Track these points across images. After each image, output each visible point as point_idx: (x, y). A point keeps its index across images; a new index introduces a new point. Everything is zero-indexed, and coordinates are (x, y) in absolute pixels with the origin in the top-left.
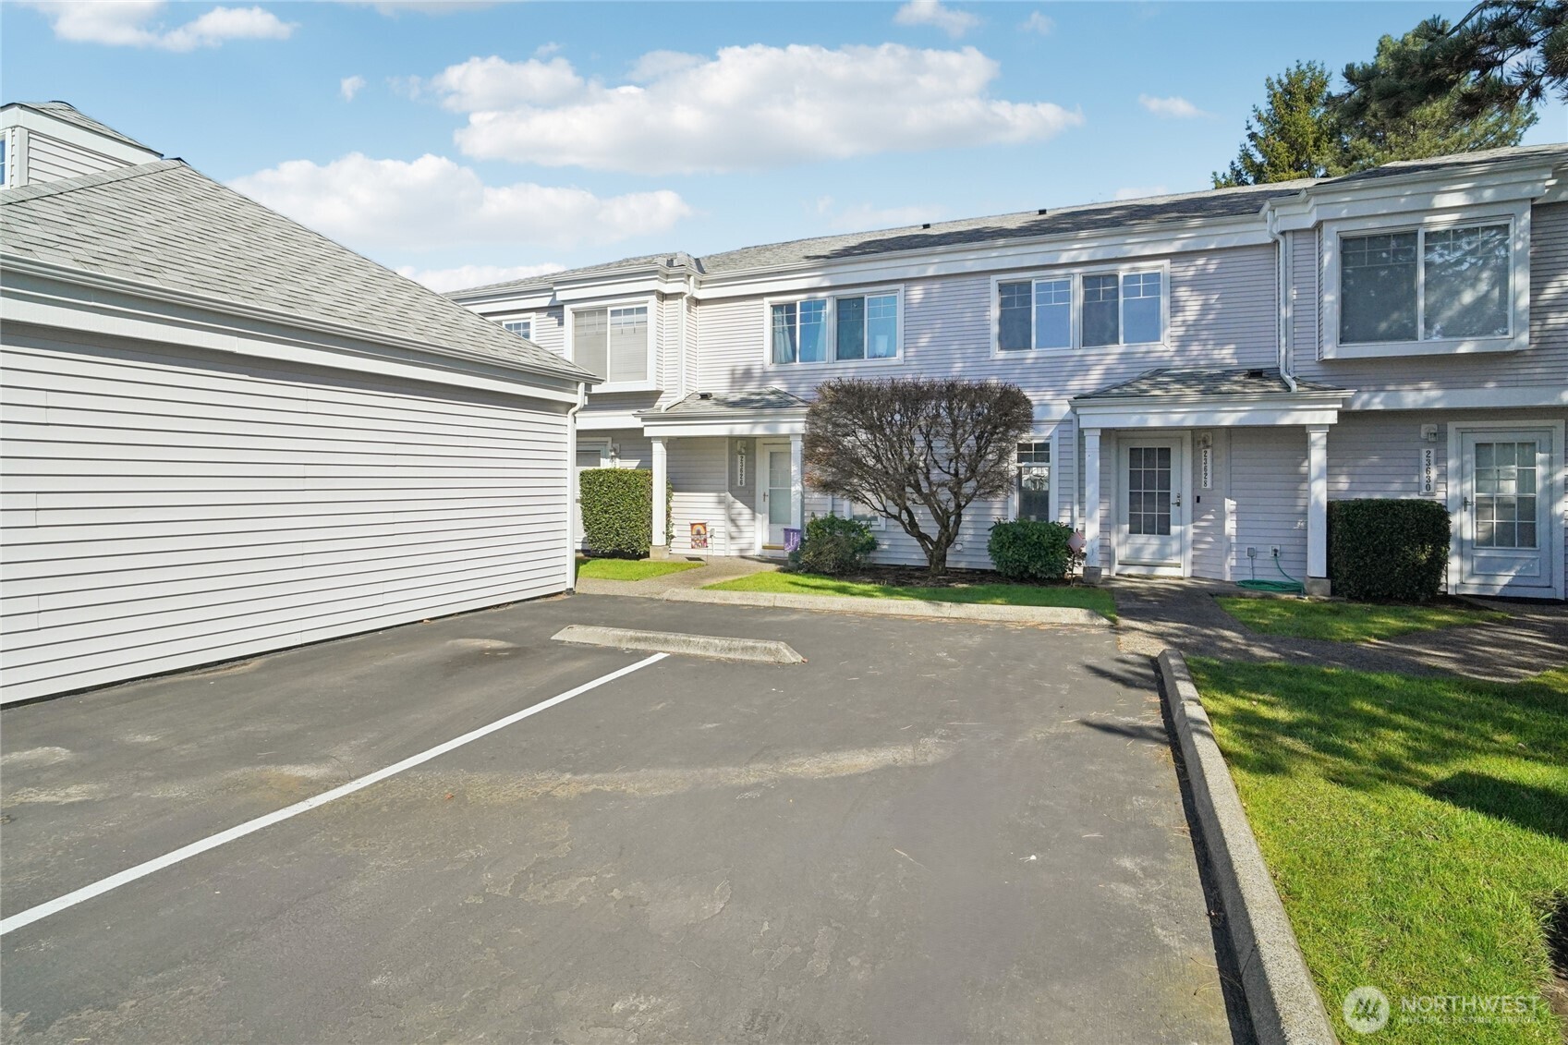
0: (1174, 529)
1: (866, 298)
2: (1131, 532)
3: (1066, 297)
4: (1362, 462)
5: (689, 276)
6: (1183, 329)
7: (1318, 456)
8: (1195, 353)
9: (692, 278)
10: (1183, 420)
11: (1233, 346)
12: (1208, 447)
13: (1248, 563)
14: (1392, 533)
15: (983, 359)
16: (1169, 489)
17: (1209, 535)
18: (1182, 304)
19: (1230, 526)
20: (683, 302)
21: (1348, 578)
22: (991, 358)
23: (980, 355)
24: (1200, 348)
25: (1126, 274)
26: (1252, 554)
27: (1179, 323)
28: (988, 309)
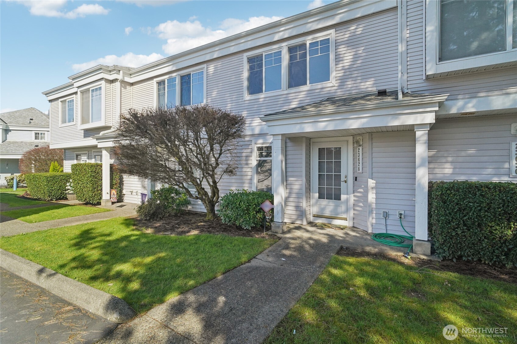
0: (343, 197)
1: (192, 73)
2: (319, 198)
3: (279, 60)
4: (463, 154)
5: (120, 71)
6: (343, 71)
7: (421, 150)
8: (350, 86)
9: (121, 72)
10: (326, 126)
11: (373, 79)
12: (360, 146)
13: (383, 221)
14: (480, 210)
15: (240, 101)
16: (341, 173)
17: (361, 202)
18: (342, 56)
19: (372, 197)
20: (118, 84)
21: (443, 244)
22: (244, 100)
23: (239, 98)
24: (353, 82)
25: (310, 42)
26: (386, 215)
27: (340, 68)
28: (242, 73)
